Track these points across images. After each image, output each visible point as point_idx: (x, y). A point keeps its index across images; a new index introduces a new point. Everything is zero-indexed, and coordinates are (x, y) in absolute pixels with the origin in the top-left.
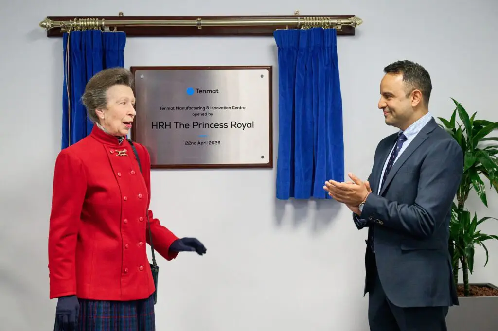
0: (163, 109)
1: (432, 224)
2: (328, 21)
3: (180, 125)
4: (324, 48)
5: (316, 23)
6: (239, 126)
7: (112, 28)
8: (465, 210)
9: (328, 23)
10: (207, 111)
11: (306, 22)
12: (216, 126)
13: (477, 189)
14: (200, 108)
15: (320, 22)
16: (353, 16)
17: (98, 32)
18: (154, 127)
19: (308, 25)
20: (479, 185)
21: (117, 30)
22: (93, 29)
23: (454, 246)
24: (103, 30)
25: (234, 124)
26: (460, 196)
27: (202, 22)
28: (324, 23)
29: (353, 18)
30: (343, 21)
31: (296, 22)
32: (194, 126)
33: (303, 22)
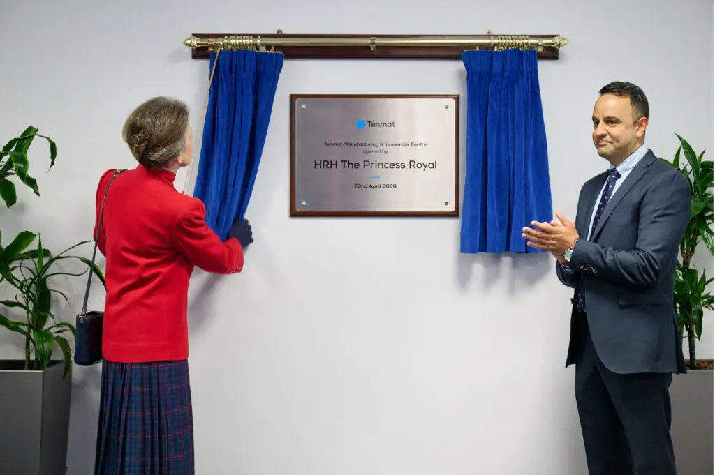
0: (329, 145)
1: (657, 268)
2: (526, 41)
3: (349, 164)
4: (522, 74)
5: (512, 43)
6: (419, 166)
7: (268, 47)
8: (691, 267)
9: (527, 44)
10: (380, 148)
11: (500, 41)
12: (392, 165)
13: (705, 240)
14: (373, 144)
15: (517, 41)
16: (557, 36)
17: (252, 52)
18: (317, 166)
19: (503, 45)
20: (709, 236)
21: (275, 50)
22: (246, 48)
23: (678, 310)
24: (258, 49)
25: (413, 164)
26: (685, 251)
27: (376, 41)
28: (523, 43)
29: (557, 38)
30: (545, 41)
31: (489, 41)
32: (365, 165)
33: (497, 41)
